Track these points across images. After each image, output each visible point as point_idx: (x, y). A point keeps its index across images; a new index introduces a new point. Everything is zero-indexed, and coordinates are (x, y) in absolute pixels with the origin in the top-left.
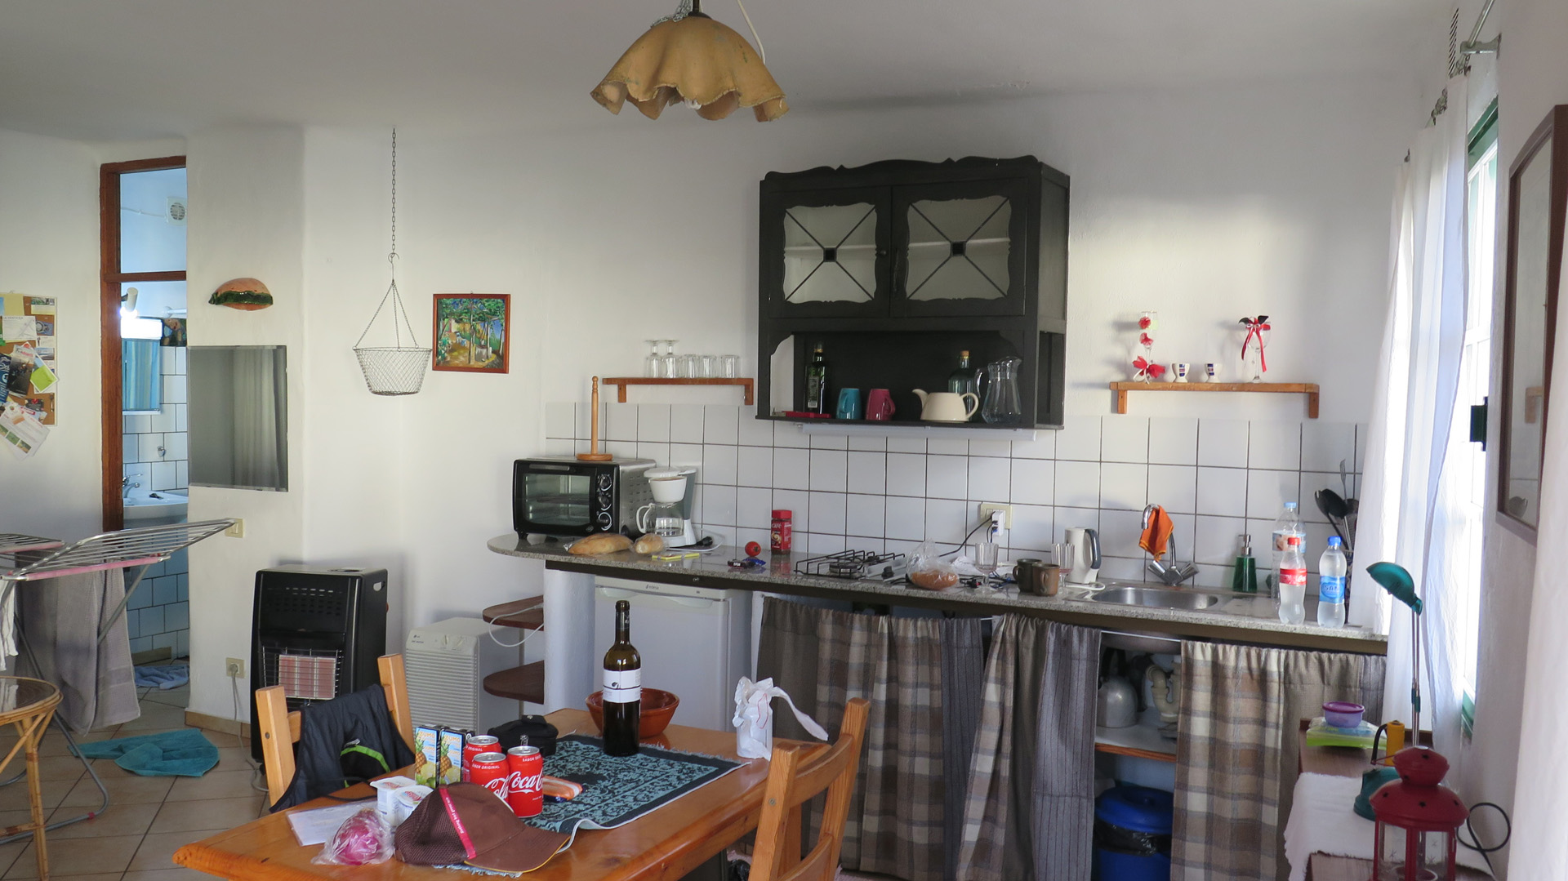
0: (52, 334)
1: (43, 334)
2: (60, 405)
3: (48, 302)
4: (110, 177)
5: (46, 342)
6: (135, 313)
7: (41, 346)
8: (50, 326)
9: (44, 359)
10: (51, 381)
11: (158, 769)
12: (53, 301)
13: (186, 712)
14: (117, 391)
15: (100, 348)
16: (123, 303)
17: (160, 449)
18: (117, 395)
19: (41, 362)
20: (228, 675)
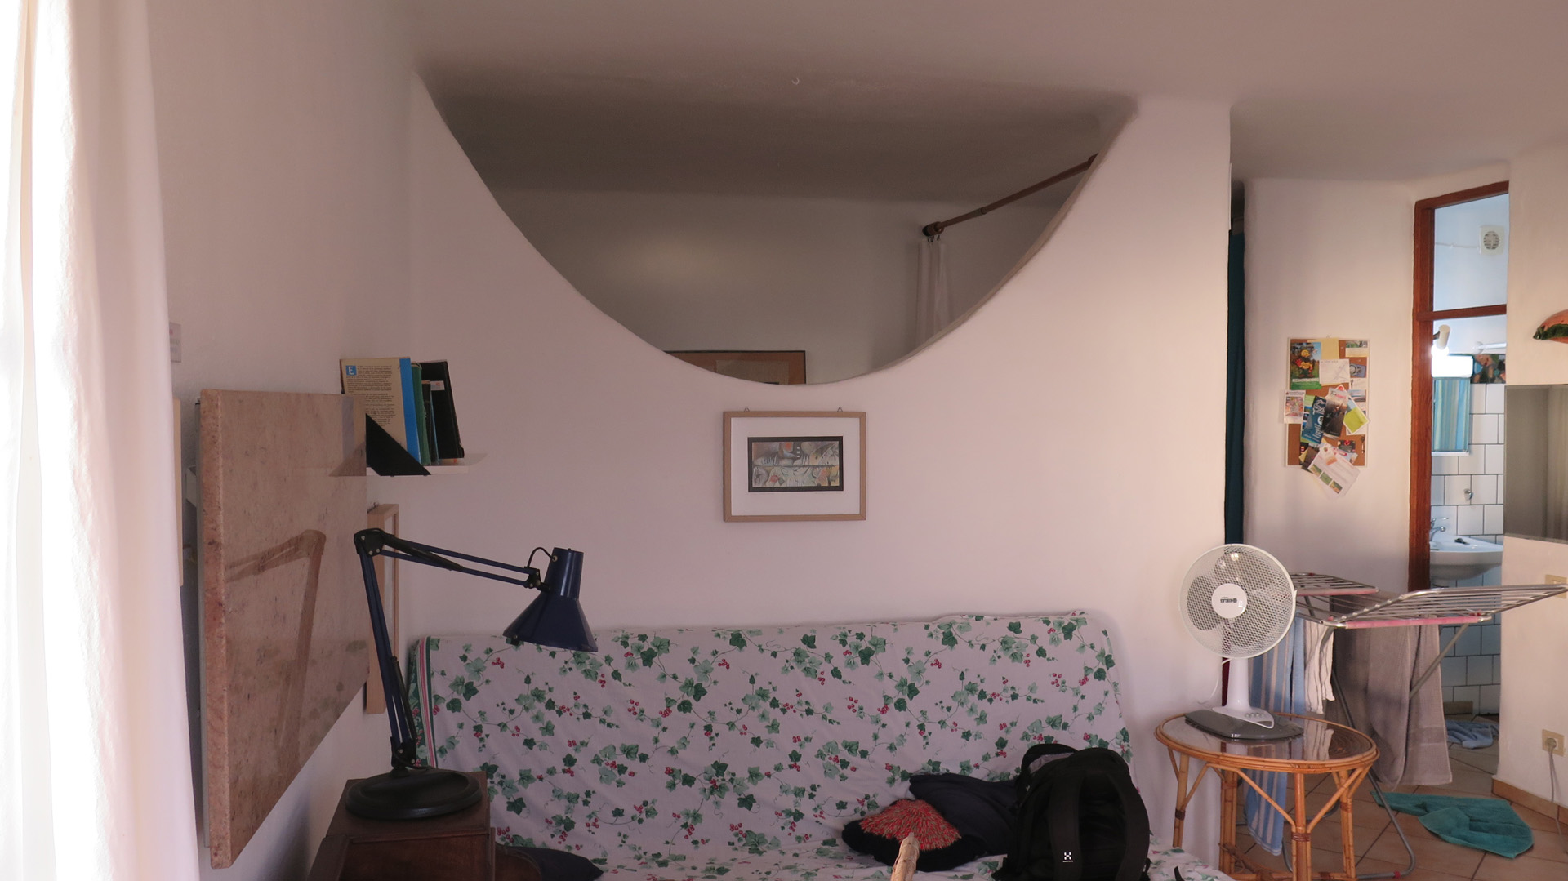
0: (1365, 376)
1: (1355, 376)
2: (1370, 447)
3: (1361, 344)
4: (1425, 214)
5: (1359, 385)
6: (1447, 350)
7: (1354, 388)
8: (1363, 367)
9: (1356, 401)
10: (1362, 423)
11: (1464, 839)
12: (1366, 343)
13: (1493, 780)
14: (1427, 431)
15: (1411, 388)
16: (1435, 341)
17: (1466, 492)
18: (1426, 436)
19: (1353, 404)
20: (1544, 749)
